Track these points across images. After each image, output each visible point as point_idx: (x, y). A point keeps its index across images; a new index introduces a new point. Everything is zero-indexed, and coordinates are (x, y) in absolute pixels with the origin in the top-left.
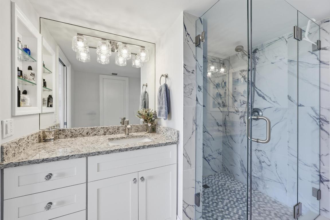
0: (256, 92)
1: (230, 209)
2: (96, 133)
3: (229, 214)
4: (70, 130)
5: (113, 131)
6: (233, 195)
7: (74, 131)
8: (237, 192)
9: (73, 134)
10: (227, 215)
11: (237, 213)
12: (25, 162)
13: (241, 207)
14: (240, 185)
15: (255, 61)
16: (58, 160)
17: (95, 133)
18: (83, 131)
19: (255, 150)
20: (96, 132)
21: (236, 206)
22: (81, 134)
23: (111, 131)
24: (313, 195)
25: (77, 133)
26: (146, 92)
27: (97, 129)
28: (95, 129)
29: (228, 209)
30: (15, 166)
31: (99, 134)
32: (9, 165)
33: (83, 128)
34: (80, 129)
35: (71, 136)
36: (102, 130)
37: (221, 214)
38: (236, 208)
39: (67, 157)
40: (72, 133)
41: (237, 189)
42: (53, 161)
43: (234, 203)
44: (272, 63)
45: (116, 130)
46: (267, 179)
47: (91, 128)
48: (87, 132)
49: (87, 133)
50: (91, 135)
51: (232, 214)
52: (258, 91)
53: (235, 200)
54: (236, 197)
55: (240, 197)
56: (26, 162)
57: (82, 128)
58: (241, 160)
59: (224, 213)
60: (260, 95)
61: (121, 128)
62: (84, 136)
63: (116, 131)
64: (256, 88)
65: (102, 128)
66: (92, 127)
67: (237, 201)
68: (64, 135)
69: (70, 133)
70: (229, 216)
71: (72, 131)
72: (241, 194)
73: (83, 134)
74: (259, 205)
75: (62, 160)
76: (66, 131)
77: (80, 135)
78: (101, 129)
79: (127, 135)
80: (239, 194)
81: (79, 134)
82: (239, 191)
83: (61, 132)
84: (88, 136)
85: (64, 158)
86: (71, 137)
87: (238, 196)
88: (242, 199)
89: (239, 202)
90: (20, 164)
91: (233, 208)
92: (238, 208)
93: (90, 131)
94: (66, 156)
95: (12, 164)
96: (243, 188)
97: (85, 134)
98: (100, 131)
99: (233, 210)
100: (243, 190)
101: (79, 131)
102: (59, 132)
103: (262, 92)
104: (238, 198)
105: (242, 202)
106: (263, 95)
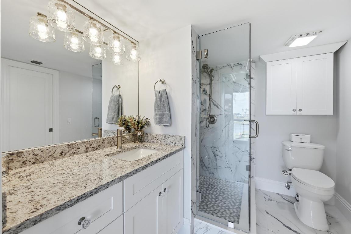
0: (212, 103)
1: (207, 197)
2: (75, 152)
3: (209, 201)
4: (31, 152)
5: (97, 146)
6: (202, 186)
7: (40, 153)
8: (203, 184)
9: (38, 158)
10: (207, 202)
11: (212, 198)
12: (51, 212)
13: (212, 193)
14: (202, 178)
15: (212, 78)
16: (96, 193)
17: (72, 151)
18: (54, 150)
19: (212, 148)
20: (75, 149)
21: (209, 194)
22: (51, 155)
23: (94, 145)
24: (246, 170)
25: (44, 155)
26: (120, 96)
27: (76, 145)
28: (74, 145)
29: (206, 198)
30: (35, 224)
31: (79, 152)
32: (23, 226)
33: (55, 146)
34: (49, 148)
35: (34, 161)
36: (84, 146)
37: (204, 204)
38: (210, 195)
39: (107, 185)
40: (36, 157)
41: (201, 181)
42: (91, 195)
43: (206, 192)
44: (223, 82)
45: (101, 143)
46: (220, 167)
47: (68, 145)
48: (62, 151)
49: (61, 154)
50: (68, 155)
51: (210, 200)
52: (213, 101)
53: (205, 189)
54: (204, 187)
55: (207, 187)
56: (54, 210)
57: (53, 146)
58: (201, 158)
59: (205, 202)
60: (215, 105)
61: (106, 140)
62: (56, 158)
63: (101, 146)
64: (212, 99)
65: (83, 143)
66: (69, 143)
67: (207, 190)
68: (19, 161)
69: (31, 156)
70: (210, 203)
71: (36, 154)
72: (206, 184)
73: (55, 155)
74: (219, 187)
75: (101, 191)
76: (25, 154)
77: (51, 157)
78: (82, 145)
79: (120, 148)
80: (204, 184)
81: (48, 155)
82: (203, 182)
83: (13, 157)
84: (63, 157)
85: (104, 188)
86: (34, 163)
87: (206, 187)
88: (208, 187)
89: (208, 190)
90: (43, 217)
91: (208, 196)
92: (211, 194)
93: (66, 149)
94: (105, 185)
95: (28, 222)
96: (205, 179)
97: (58, 155)
98: (81, 148)
99: (209, 197)
100: (206, 181)
101: (48, 152)
102: (10, 158)
103: (216, 103)
104: (206, 188)
105: (210, 190)
106: (217, 105)
